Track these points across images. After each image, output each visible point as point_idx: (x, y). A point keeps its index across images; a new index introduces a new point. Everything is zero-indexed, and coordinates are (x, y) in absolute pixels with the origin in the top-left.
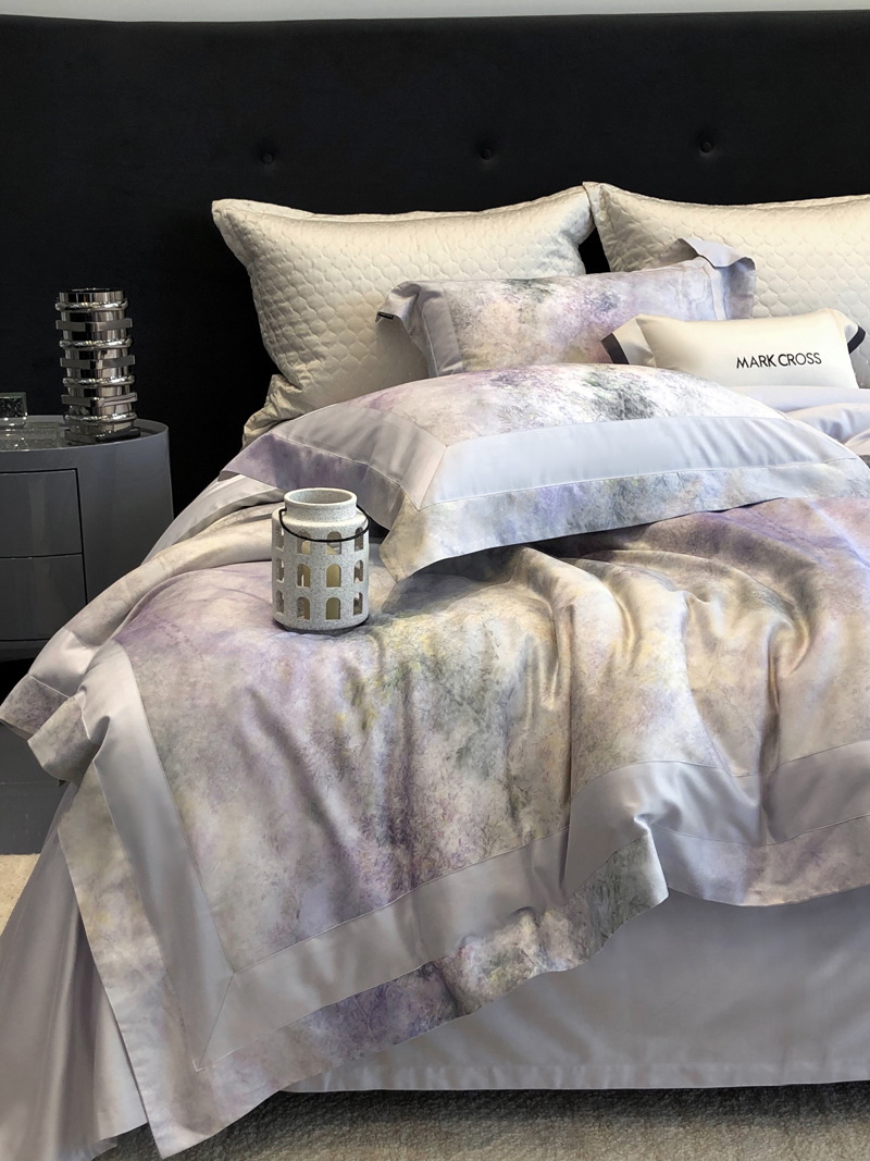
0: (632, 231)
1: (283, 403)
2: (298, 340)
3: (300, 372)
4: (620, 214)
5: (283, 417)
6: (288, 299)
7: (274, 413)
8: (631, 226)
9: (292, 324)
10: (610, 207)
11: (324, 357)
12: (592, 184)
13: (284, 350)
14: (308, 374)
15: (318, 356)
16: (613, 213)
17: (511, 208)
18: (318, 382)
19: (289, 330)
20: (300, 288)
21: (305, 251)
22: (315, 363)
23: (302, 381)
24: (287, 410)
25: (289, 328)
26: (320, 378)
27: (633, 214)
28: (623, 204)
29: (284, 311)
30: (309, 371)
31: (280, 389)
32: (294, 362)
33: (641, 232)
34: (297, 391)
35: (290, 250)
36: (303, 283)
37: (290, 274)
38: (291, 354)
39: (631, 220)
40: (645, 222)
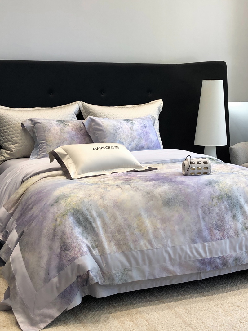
0: (91, 112)
1: (7, 156)
2: (11, 139)
3: (12, 147)
4: (87, 108)
5: (7, 159)
6: (7, 129)
7: (4, 158)
8: (91, 111)
9: (9, 135)
10: (84, 106)
11: (19, 143)
12: (79, 101)
13: (6, 142)
14: (14, 148)
15: (17, 143)
16: (85, 108)
17: (60, 107)
18: (17, 150)
19: (8, 137)
20: (11, 126)
21: (12, 116)
22: (16, 145)
23: (13, 150)
24: (8, 157)
25: (8, 136)
26: (18, 149)
27: (91, 108)
28: (88, 106)
29: (6, 132)
30: (15, 147)
31: (6, 152)
32: (10, 145)
33: (93, 112)
34: (11, 152)
35: (8, 117)
36: (12, 125)
37: (8, 122)
38: (8, 143)
39: (90, 109)
40: (94, 110)
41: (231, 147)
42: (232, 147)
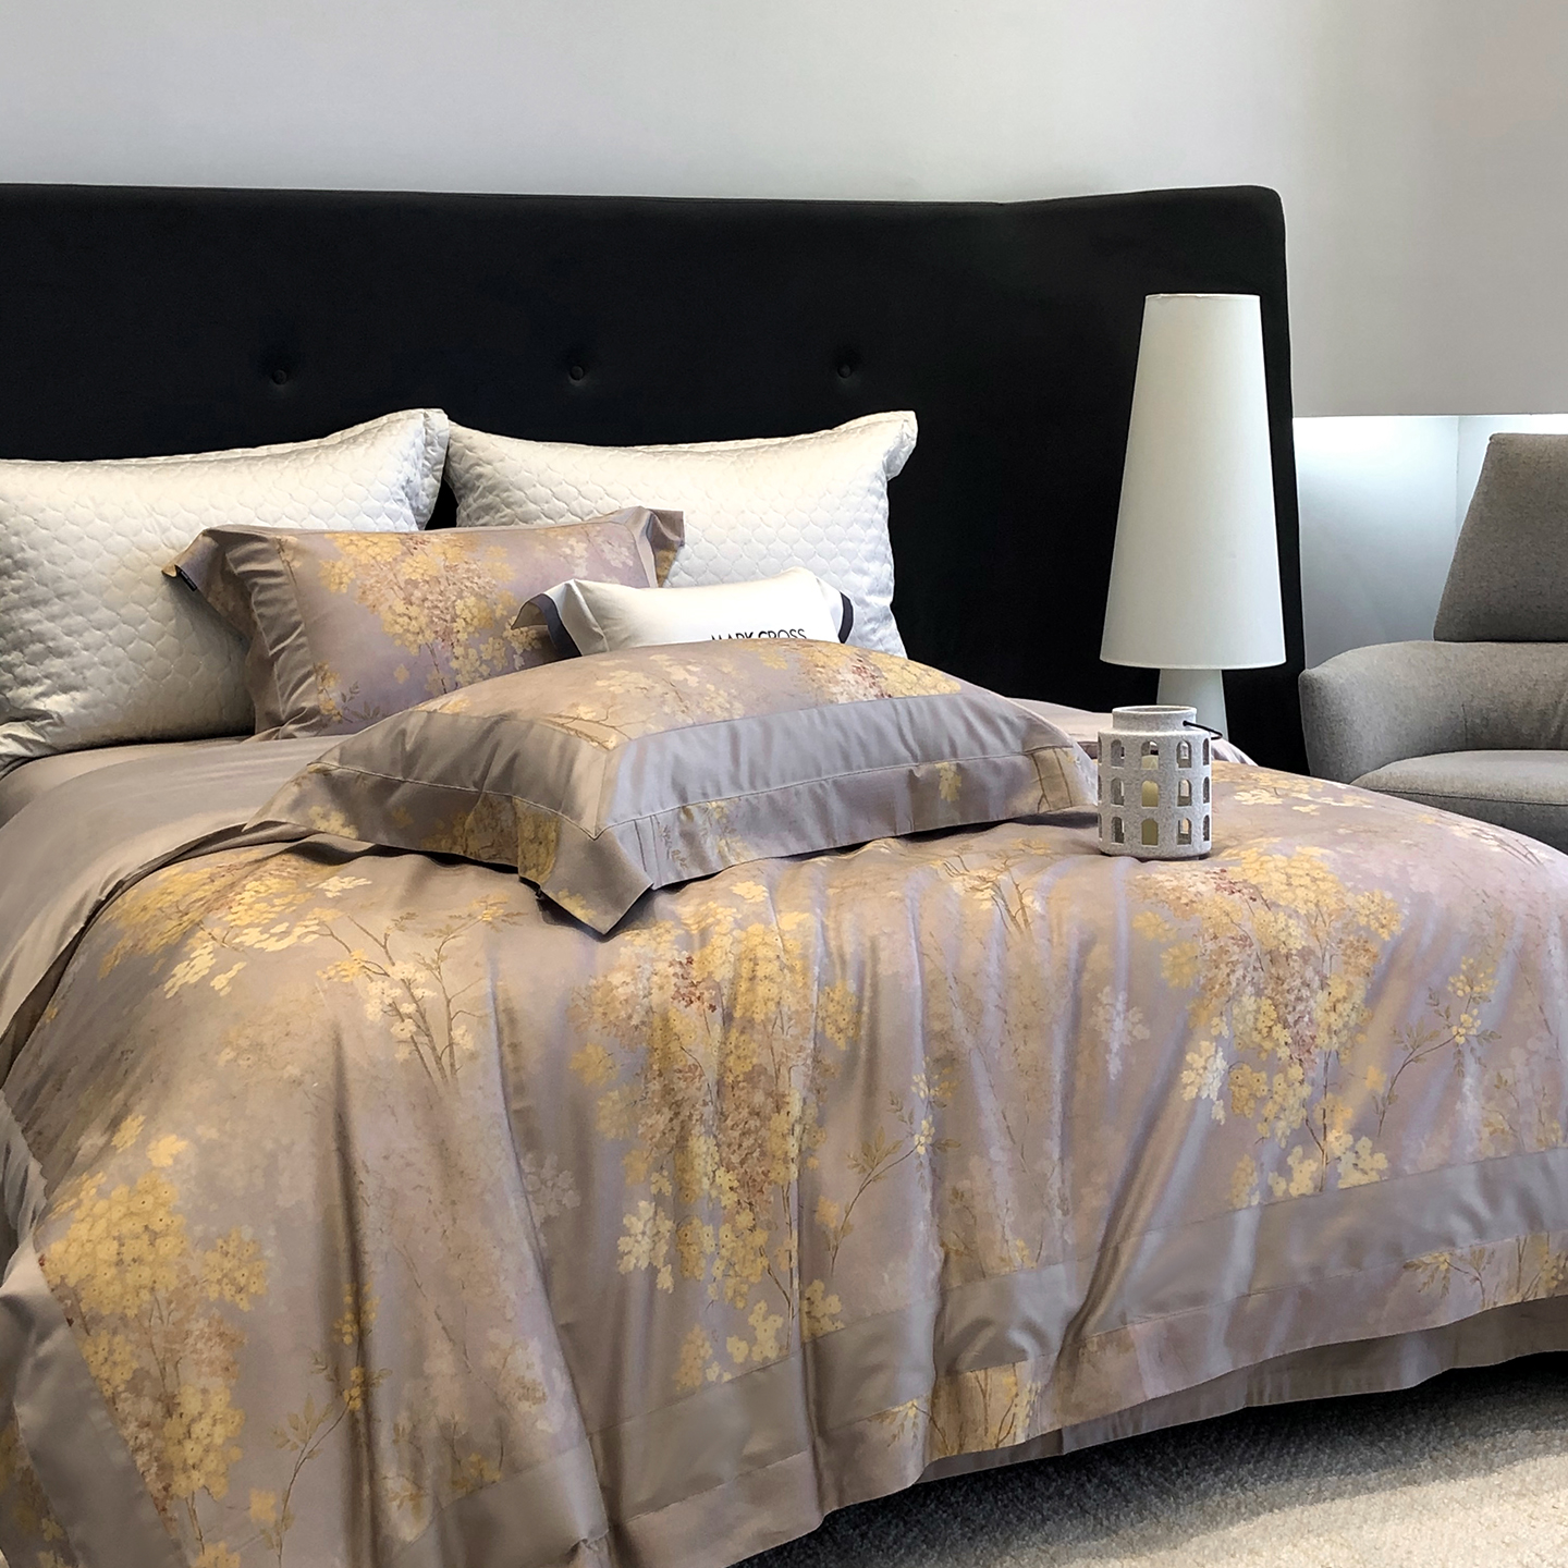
41: (1307, 671)
42: (1312, 672)
